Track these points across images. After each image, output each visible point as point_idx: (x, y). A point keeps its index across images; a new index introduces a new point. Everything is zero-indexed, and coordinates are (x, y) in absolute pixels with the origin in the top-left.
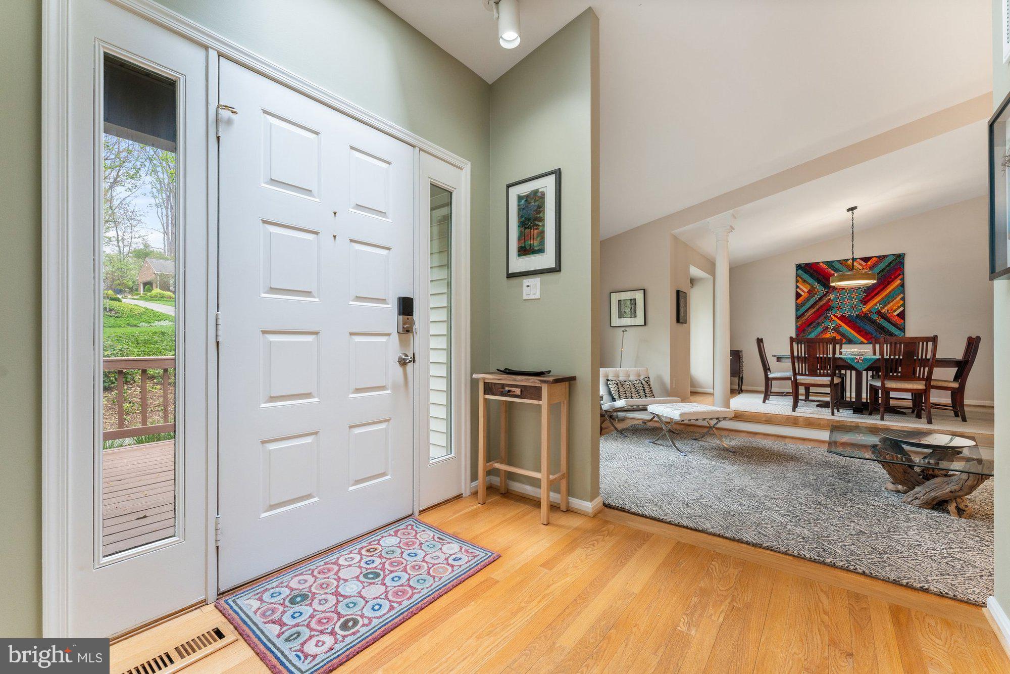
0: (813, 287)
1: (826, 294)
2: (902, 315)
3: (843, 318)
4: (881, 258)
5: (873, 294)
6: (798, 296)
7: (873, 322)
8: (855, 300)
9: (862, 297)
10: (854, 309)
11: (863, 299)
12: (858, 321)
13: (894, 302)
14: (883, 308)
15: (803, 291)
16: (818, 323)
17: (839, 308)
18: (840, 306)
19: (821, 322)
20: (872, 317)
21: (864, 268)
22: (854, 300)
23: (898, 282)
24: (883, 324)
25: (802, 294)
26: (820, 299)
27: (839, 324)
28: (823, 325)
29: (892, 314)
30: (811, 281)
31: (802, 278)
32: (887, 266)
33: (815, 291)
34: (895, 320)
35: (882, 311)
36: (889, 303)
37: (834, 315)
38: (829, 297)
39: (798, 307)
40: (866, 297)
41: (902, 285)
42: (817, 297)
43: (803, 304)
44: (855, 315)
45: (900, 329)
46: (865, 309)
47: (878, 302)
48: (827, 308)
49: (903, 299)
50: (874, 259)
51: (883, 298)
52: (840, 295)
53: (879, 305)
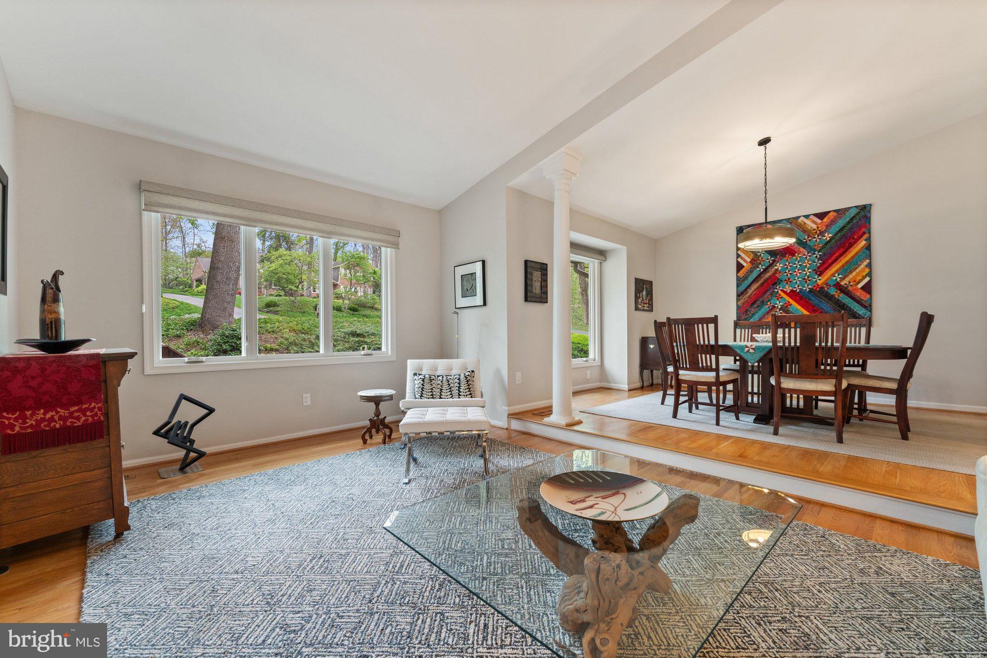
0: (756, 255)
1: (773, 263)
2: (868, 288)
3: (793, 294)
4: (840, 212)
5: (830, 261)
6: (739, 267)
7: (830, 298)
8: (808, 269)
9: (816, 265)
10: (806, 282)
11: (819, 267)
12: (811, 297)
13: (857, 271)
14: (842, 279)
15: (745, 261)
16: (763, 302)
17: (788, 281)
18: (789, 279)
19: (766, 300)
20: (829, 291)
21: (819, 226)
22: (806, 270)
23: (863, 243)
24: (844, 301)
25: (744, 264)
26: (765, 270)
27: (789, 302)
28: (769, 303)
29: (855, 287)
32: (849, 222)
33: (759, 260)
34: (858, 294)
35: (842, 283)
36: (851, 272)
37: (782, 291)
38: (776, 267)
39: (739, 281)
40: (821, 264)
41: (868, 247)
42: (761, 268)
43: (746, 277)
44: (808, 290)
45: (865, 307)
46: (821, 281)
47: (837, 271)
48: (774, 281)
49: (869, 266)
50: (831, 214)
51: (843, 266)
52: (789, 263)
53: (838, 275)
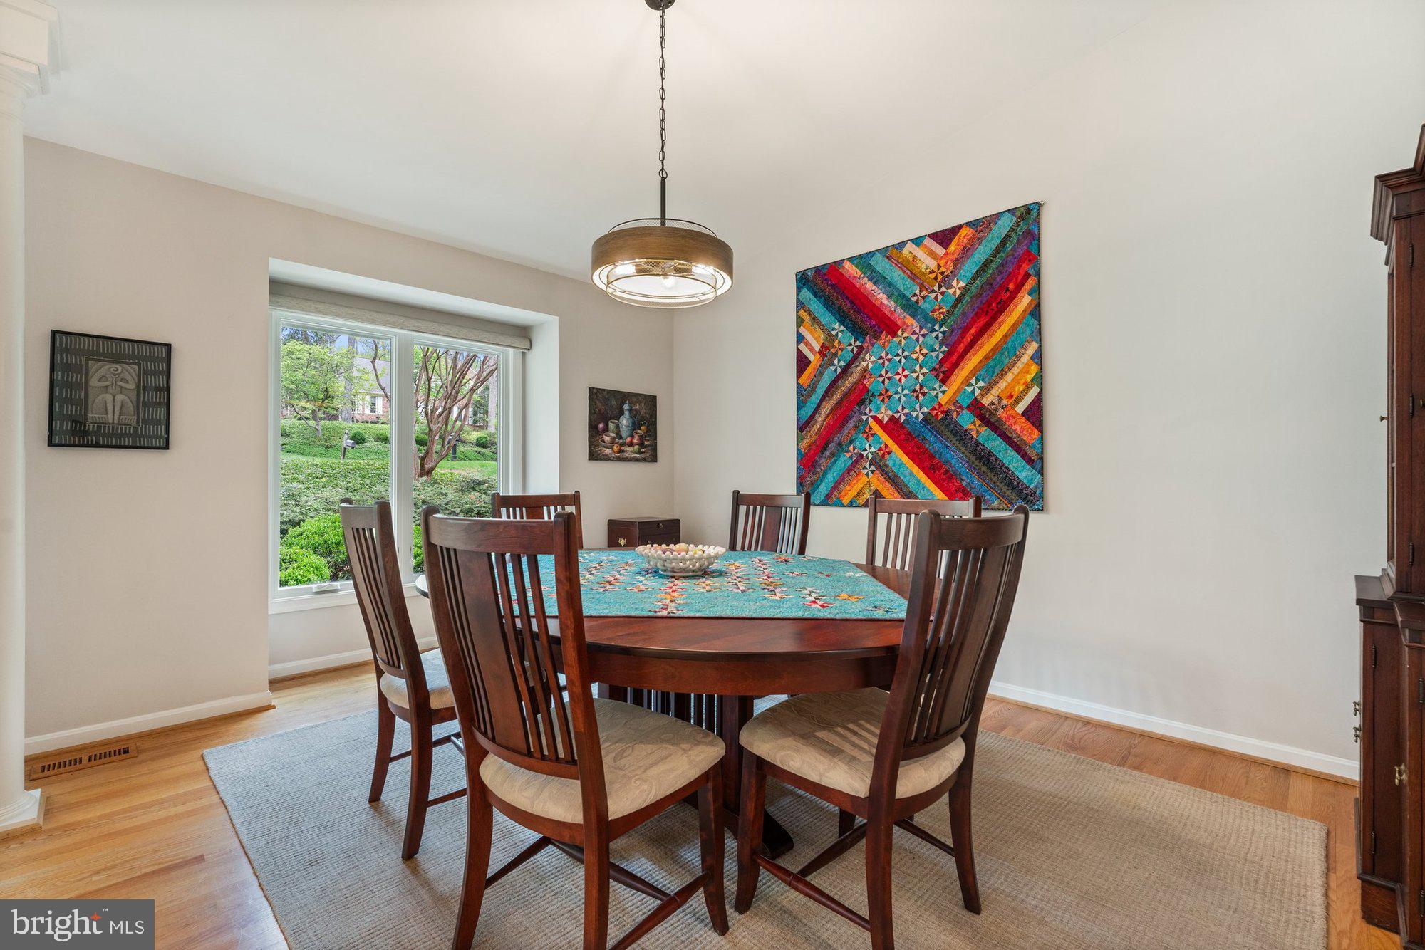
0: (829, 335)
1: (858, 354)
2: (1035, 414)
3: (893, 427)
4: (981, 226)
5: (961, 347)
6: (802, 363)
7: (961, 436)
8: (921, 367)
9: (937, 357)
10: (917, 397)
11: (942, 362)
12: (928, 435)
13: (1015, 370)
14: (986, 391)
15: (812, 349)
16: (840, 444)
17: (885, 396)
18: (887, 391)
19: (847, 440)
20: (959, 420)
21: (942, 263)
22: (917, 368)
23: (1024, 301)
24: (989, 445)
25: (811, 357)
26: (846, 370)
27: (886, 446)
28: (851, 448)
29: (1011, 412)
30: (826, 317)
31: (810, 313)
32: (997, 251)
33: (834, 347)
34: (1018, 427)
35: (985, 401)
36: (1003, 373)
37: (875, 418)
38: (864, 364)
39: (801, 396)
40: (948, 355)
41: (1036, 311)
42: (839, 364)
43: (811, 388)
44: (921, 417)
45: (1030, 461)
46: (945, 395)
47: (974, 372)
48: (860, 396)
49: (1038, 357)
50: (964, 232)
51: (986, 358)
52: (887, 354)
53: (977, 381)
